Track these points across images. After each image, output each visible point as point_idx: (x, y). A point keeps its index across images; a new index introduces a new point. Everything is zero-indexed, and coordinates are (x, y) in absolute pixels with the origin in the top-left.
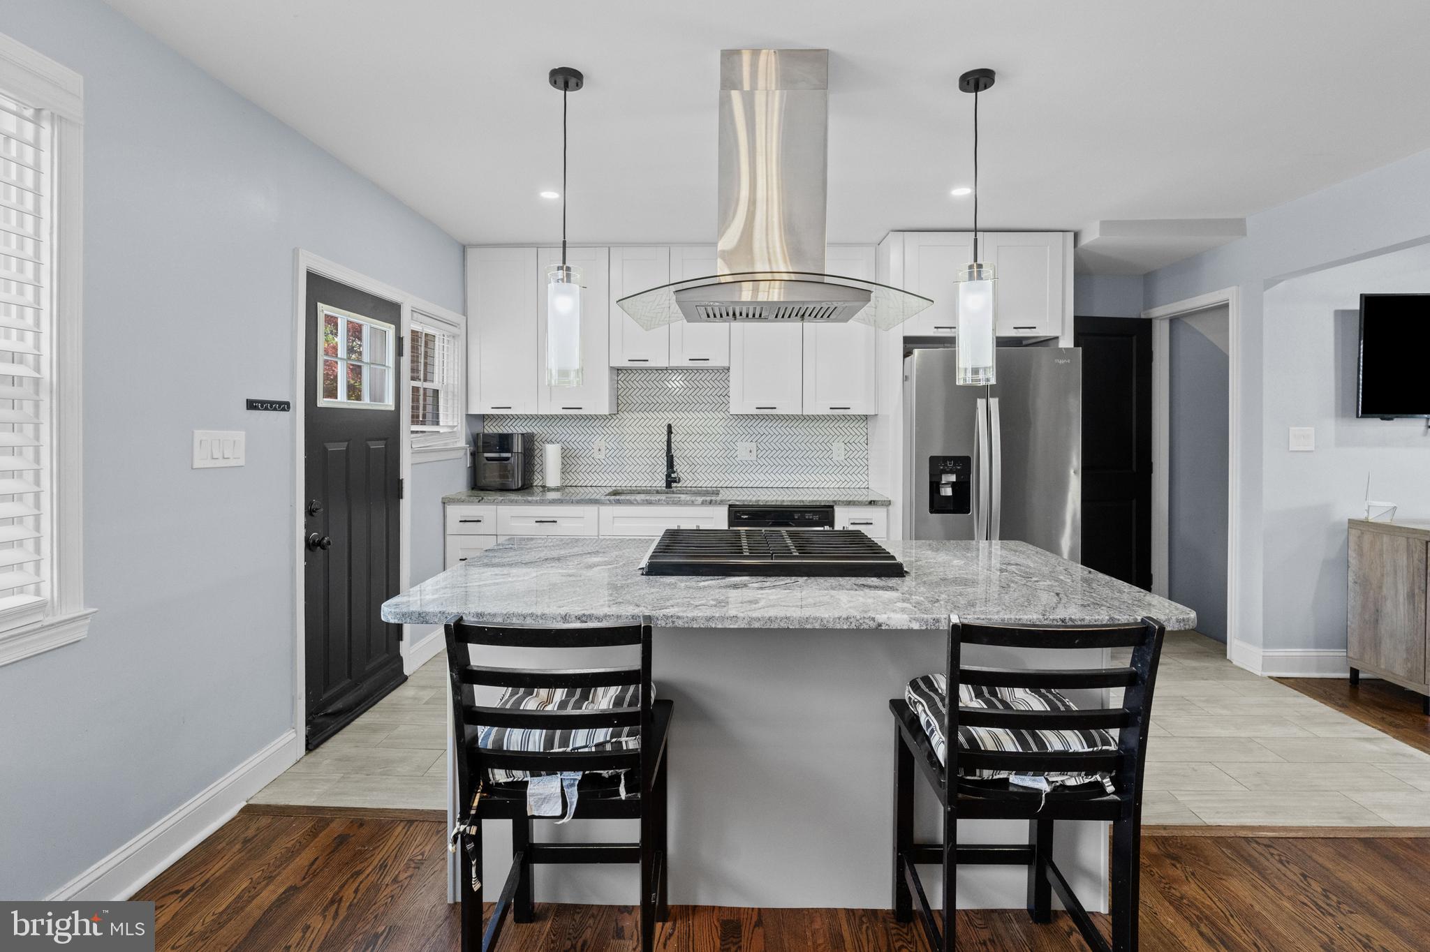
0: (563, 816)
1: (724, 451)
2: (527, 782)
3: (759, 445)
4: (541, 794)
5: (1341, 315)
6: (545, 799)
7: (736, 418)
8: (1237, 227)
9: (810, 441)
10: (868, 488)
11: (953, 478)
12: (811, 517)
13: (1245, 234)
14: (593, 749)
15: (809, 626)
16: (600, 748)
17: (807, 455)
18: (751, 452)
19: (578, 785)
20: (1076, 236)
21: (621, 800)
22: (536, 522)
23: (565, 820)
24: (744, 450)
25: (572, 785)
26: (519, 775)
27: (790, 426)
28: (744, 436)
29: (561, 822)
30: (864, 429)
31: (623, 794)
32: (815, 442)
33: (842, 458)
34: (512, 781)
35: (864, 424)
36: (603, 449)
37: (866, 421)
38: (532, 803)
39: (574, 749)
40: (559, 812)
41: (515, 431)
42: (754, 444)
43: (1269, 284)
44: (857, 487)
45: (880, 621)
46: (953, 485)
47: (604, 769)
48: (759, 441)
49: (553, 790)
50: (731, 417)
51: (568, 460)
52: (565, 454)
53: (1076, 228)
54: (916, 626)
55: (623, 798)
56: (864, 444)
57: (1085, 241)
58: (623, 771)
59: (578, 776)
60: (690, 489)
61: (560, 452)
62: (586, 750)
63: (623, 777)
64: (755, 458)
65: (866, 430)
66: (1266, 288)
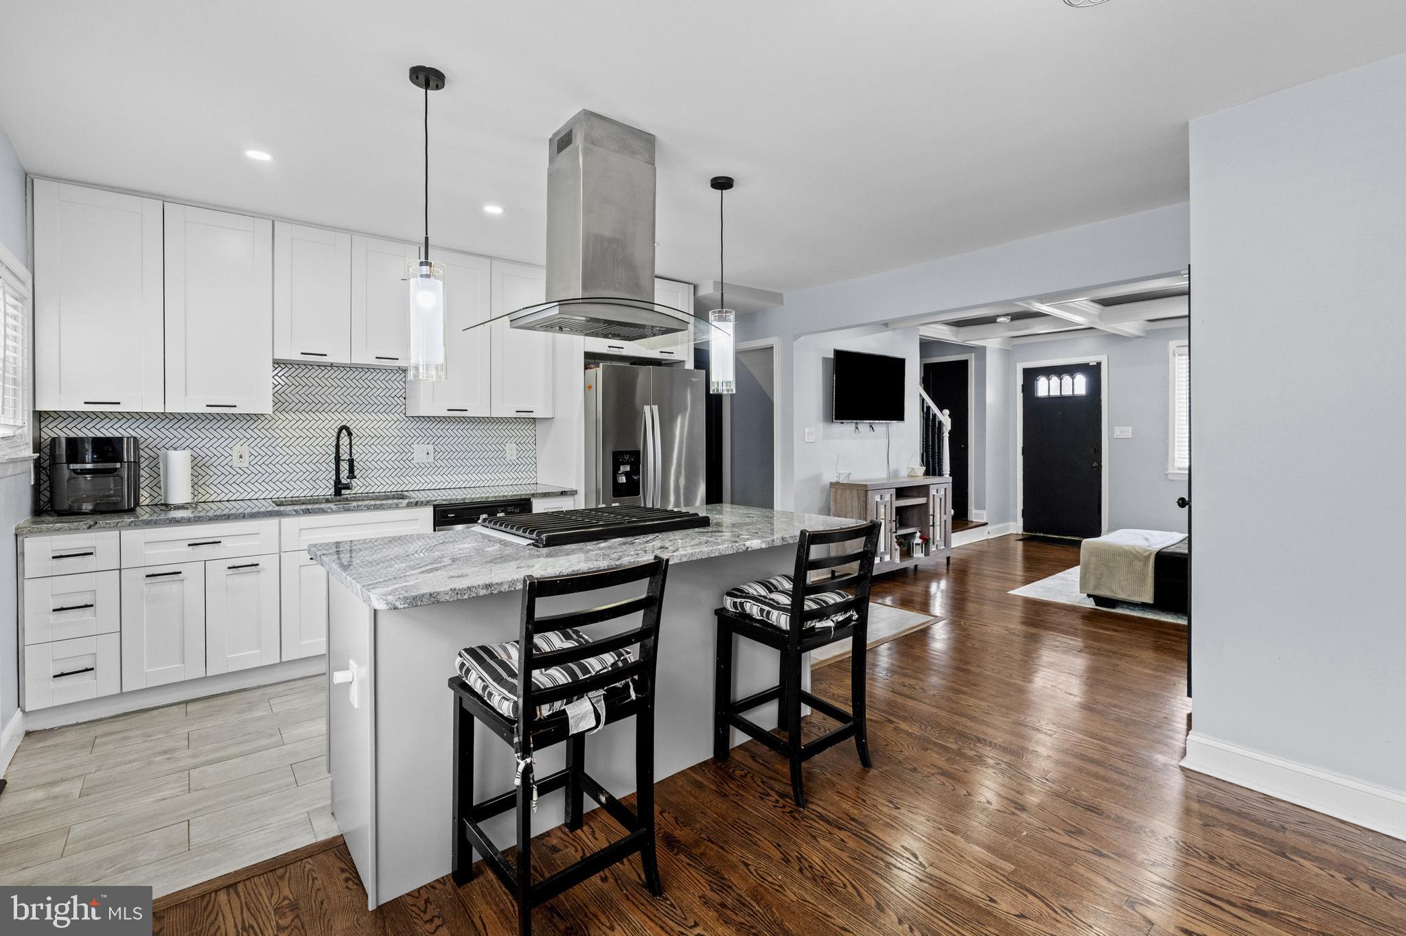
0: (597, 726)
1: (399, 454)
2: (565, 709)
3: (436, 447)
4: (579, 714)
5: (825, 360)
6: (582, 718)
7: (412, 420)
8: (777, 298)
9: (486, 442)
10: (536, 483)
11: (628, 468)
12: (513, 510)
13: (782, 304)
14: (610, 669)
15: (713, 555)
16: (615, 666)
17: (483, 456)
18: (428, 454)
19: (604, 699)
20: (695, 287)
21: (633, 701)
22: (189, 545)
23: (600, 728)
24: (421, 452)
25: (598, 701)
26: (558, 705)
27: (466, 428)
28: (420, 438)
29: (595, 731)
30: (533, 431)
31: (633, 695)
32: (490, 443)
33: (514, 457)
34: (552, 713)
35: (532, 427)
36: (246, 456)
37: (534, 425)
38: (573, 724)
39: (596, 673)
40: (593, 724)
41: (126, 435)
42: (431, 447)
43: (797, 337)
44: (528, 483)
45: (748, 545)
46: (627, 474)
47: (618, 682)
48: (436, 443)
49: (587, 708)
50: (407, 419)
51: (199, 468)
52: (195, 462)
53: (695, 283)
54: (764, 546)
55: (634, 698)
56: (532, 444)
57: (702, 292)
58: (629, 680)
59: (602, 692)
60: (366, 495)
61: (189, 459)
62: (605, 671)
63: (631, 684)
64: (432, 460)
65: (534, 432)
66: (795, 340)
